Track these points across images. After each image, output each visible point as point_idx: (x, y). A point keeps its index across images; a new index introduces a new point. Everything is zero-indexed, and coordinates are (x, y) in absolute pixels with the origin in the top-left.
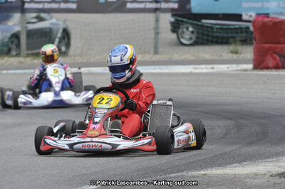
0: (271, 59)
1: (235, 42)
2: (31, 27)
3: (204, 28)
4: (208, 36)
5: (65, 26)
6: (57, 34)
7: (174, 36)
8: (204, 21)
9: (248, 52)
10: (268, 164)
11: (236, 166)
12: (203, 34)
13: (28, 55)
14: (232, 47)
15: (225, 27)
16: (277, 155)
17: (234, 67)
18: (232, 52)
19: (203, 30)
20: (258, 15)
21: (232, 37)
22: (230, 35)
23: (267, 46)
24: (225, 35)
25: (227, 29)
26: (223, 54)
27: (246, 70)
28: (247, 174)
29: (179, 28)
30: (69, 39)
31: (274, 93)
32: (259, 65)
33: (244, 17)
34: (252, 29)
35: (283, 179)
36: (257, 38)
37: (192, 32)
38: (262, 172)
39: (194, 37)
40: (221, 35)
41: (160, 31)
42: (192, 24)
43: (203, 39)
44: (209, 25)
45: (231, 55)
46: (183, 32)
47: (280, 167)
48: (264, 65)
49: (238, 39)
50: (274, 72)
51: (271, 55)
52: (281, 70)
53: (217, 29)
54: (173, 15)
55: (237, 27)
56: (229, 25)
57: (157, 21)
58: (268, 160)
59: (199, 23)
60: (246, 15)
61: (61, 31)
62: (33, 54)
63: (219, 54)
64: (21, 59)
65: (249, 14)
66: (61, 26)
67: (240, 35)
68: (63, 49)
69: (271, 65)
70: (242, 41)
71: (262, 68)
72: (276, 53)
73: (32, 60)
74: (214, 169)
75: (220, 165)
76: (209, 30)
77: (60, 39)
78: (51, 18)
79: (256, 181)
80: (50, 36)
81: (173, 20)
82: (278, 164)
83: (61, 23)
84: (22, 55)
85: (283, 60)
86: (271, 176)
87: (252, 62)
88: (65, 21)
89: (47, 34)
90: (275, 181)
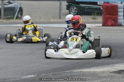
0: (110, 22)
1: (94, 14)
2: (6, 6)
3: (81, 8)
4: (83, 11)
5: (21, 6)
6: (17, 9)
8: (81, 5)
9: (100, 19)
11: (95, 68)
12: (80, 11)
13: (4, 19)
14: (93, 17)
15: (90, 8)
16: (113, 63)
17: (94, 25)
18: (93, 19)
19: (80, 9)
21: (93, 12)
22: (92, 11)
23: (108, 16)
24: (90, 11)
25: (91, 8)
26: (89, 20)
27: (99, 26)
28: (100, 72)
29: (70, 8)
30: (22, 12)
31: (112, 37)
32: (105, 24)
33: (98, 3)
34: (102, 9)
35: (115, 74)
36: (104, 13)
37: (76, 10)
38: (106, 71)
39: (76, 11)
40: (88, 11)
41: (62, 9)
42: (76, 6)
43: (80, 13)
44: (83, 7)
45: (92, 20)
46: (72, 10)
47: (114, 69)
48: (107, 24)
49: (96, 13)
50: (111, 28)
51: (110, 20)
52: (114, 27)
53: (86, 8)
54: (68, 2)
55: (95, 7)
56: (92, 7)
57: (61, 4)
58: (109, 66)
59: (79, 6)
60: (99, 2)
61: (19, 8)
62: (6, 18)
63: (87, 19)
64: (1, 20)
65: (101, 2)
66: (19, 6)
67: (96, 11)
68: (20, 16)
69: (110, 25)
70: (97, 14)
71: (106, 26)
72: (112, 19)
73: (6, 21)
74: (85, 69)
75: (88, 67)
76: (83, 9)
77: (18, 11)
78: (15, 3)
79: (103, 75)
80: (14, 10)
81: (67, 4)
82: (113, 67)
83: (19, 5)
84: (2, 18)
85: (115, 22)
86: (110, 72)
87: (102, 23)
88: (21, 4)
89: (12, 10)
90: (112, 75)
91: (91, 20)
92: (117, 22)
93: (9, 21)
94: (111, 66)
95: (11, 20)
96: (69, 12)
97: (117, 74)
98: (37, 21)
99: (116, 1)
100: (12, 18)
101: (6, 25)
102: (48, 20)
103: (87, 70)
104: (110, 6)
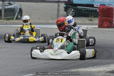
0: (106, 24)
1: (91, 16)
2: (6, 7)
3: (78, 10)
4: (80, 13)
5: (20, 7)
6: (17, 10)
7: (65, 13)
8: (78, 7)
9: (96, 21)
10: (104, 67)
11: (92, 68)
12: (78, 12)
13: (5, 19)
14: (89, 18)
15: (86, 10)
16: (108, 63)
17: (90, 26)
20: (101, 5)
22: (89, 13)
23: (104, 18)
24: (87, 13)
25: (87, 10)
26: (86, 21)
27: (95, 28)
28: (96, 71)
29: (68, 9)
30: (22, 13)
32: (101, 26)
33: (95, 6)
34: (98, 11)
35: (110, 74)
36: (100, 15)
37: (73, 11)
38: (102, 71)
39: (74, 13)
40: (85, 13)
41: (60, 10)
42: (73, 8)
43: (77, 14)
44: (80, 9)
45: (89, 21)
46: (69, 11)
47: (109, 69)
50: (107, 29)
51: (106, 22)
52: (109, 28)
53: (83, 10)
54: (65, 4)
55: (92, 10)
57: (59, 6)
58: (104, 66)
59: (76, 8)
60: (96, 5)
61: (18, 9)
63: (84, 21)
64: (2, 21)
65: (97, 4)
67: (93, 13)
68: (19, 17)
69: (106, 26)
71: (102, 27)
72: (108, 21)
73: (6, 21)
74: (82, 69)
75: (84, 67)
76: (80, 10)
77: (18, 12)
78: (15, 4)
79: (99, 74)
80: (14, 11)
81: (65, 6)
82: (109, 67)
83: (18, 6)
84: (2, 19)
85: (111, 24)
86: (106, 72)
87: (98, 24)
88: (20, 5)
89: (12, 11)
90: (107, 74)
91: (87, 22)
92: (113, 24)
93: (9, 22)
94: (106, 66)
95: (11, 21)
96: (67, 13)
97: (112, 74)
98: (36, 22)
99: (112, 4)
100: (12, 19)
101: (7, 26)
102: (46, 22)
103: (83, 69)
104: (106, 9)
